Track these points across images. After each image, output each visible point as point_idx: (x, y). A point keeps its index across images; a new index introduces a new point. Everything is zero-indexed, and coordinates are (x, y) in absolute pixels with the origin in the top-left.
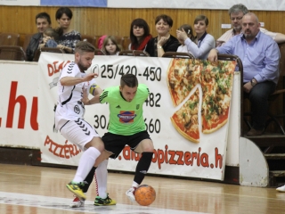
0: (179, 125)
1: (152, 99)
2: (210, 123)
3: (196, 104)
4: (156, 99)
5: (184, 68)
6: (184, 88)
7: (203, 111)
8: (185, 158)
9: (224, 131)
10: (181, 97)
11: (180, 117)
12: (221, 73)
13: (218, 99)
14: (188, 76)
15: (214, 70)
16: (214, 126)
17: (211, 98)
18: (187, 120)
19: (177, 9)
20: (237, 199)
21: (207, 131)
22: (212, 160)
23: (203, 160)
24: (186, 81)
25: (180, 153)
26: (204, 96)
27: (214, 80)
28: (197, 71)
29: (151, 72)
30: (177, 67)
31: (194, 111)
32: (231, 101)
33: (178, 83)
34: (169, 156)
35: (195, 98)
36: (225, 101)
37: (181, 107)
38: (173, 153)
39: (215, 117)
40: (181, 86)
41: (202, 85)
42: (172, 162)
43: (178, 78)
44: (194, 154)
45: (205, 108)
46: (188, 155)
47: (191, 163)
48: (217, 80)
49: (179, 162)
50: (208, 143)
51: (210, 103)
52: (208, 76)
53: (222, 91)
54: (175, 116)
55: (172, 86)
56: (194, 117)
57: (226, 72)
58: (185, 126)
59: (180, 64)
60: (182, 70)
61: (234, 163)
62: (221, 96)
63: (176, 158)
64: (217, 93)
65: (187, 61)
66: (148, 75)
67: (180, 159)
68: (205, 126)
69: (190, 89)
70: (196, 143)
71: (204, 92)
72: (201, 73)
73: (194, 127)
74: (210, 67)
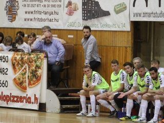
0: (17, 84)
1: (3, 71)
2: (32, 82)
3: (25, 73)
4: (5, 71)
5: (20, 56)
6: (19, 66)
7: (28, 76)
8: (20, 99)
9: (39, 86)
10: (18, 70)
11: (17, 80)
12: (38, 58)
13: (36, 71)
14: (21, 60)
15: (34, 57)
16: (34, 84)
17: (33, 71)
18: (21, 81)
19: (15, 28)
21: (30, 86)
22: (33, 100)
23: (28, 100)
24: (20, 62)
25: (17, 97)
26: (29, 69)
27: (34, 62)
28: (26, 58)
29: (3, 58)
30: (16, 56)
31: (24, 77)
32: (42, 72)
33: (16, 63)
34: (12, 98)
35: (25, 71)
36: (39, 72)
37: (18, 75)
38: (14, 97)
39: (35, 79)
40: (18, 65)
41: (28, 64)
42: (13, 101)
43: (17, 61)
44: (24, 97)
45: (30, 75)
46: (21, 98)
47: (23, 102)
48: (35, 62)
49: (17, 101)
50: (30, 92)
51: (32, 73)
52: (31, 60)
53: (38, 67)
54: (15, 79)
55: (13, 65)
56: (24, 80)
57: (40, 58)
58: (20, 84)
59: (18, 55)
60: (18, 57)
61: (43, 101)
62: (38, 69)
63: (15, 99)
64: (35, 68)
65: (21, 53)
66: (1, 60)
67: (17, 100)
68: (30, 84)
69: (22, 66)
70: (25, 92)
71: (29, 68)
72: (28, 59)
73: (24, 84)
74: (32, 56)
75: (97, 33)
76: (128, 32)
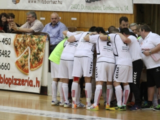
0: (19, 66)
1: (6, 54)
2: (34, 65)
3: (27, 56)
4: (8, 53)
5: (22, 38)
6: (22, 48)
7: (30, 59)
8: (22, 82)
9: (41, 69)
10: (20, 53)
11: (20, 62)
12: (40, 41)
13: (38, 54)
14: (23, 43)
15: (36, 40)
16: (36, 67)
17: (34, 53)
18: (23, 64)
19: (19, 10)
20: (46, 102)
21: (32, 69)
22: (34, 83)
23: (30, 83)
24: (22, 45)
25: (19, 80)
26: (31, 52)
27: (36, 45)
28: (28, 40)
29: (6, 40)
30: (18, 38)
31: (26, 60)
32: (44, 55)
33: (19, 46)
34: (14, 81)
35: (27, 53)
36: (41, 55)
37: (20, 58)
38: (16, 80)
39: (36, 62)
40: (20, 47)
41: (30, 47)
42: (16, 84)
43: (19, 44)
44: (26, 80)
45: (32, 58)
46: (23, 81)
47: (25, 84)
48: (37, 45)
49: (19, 84)
50: (33, 75)
51: (34, 56)
52: (33, 43)
53: (40, 50)
54: (17, 62)
55: (16, 47)
56: (26, 63)
57: (42, 41)
58: (22, 67)
59: (20, 37)
60: (21, 40)
61: (45, 85)
62: (40, 52)
63: (18, 82)
64: (37, 51)
65: (23, 35)
66: (4, 42)
67: (19, 83)
68: (32, 67)
69: (24, 49)
70: (27, 75)
71: (31, 51)
72: (30, 41)
73: (26, 67)
74: (34, 39)
75: (100, 15)
76: (131, 14)
